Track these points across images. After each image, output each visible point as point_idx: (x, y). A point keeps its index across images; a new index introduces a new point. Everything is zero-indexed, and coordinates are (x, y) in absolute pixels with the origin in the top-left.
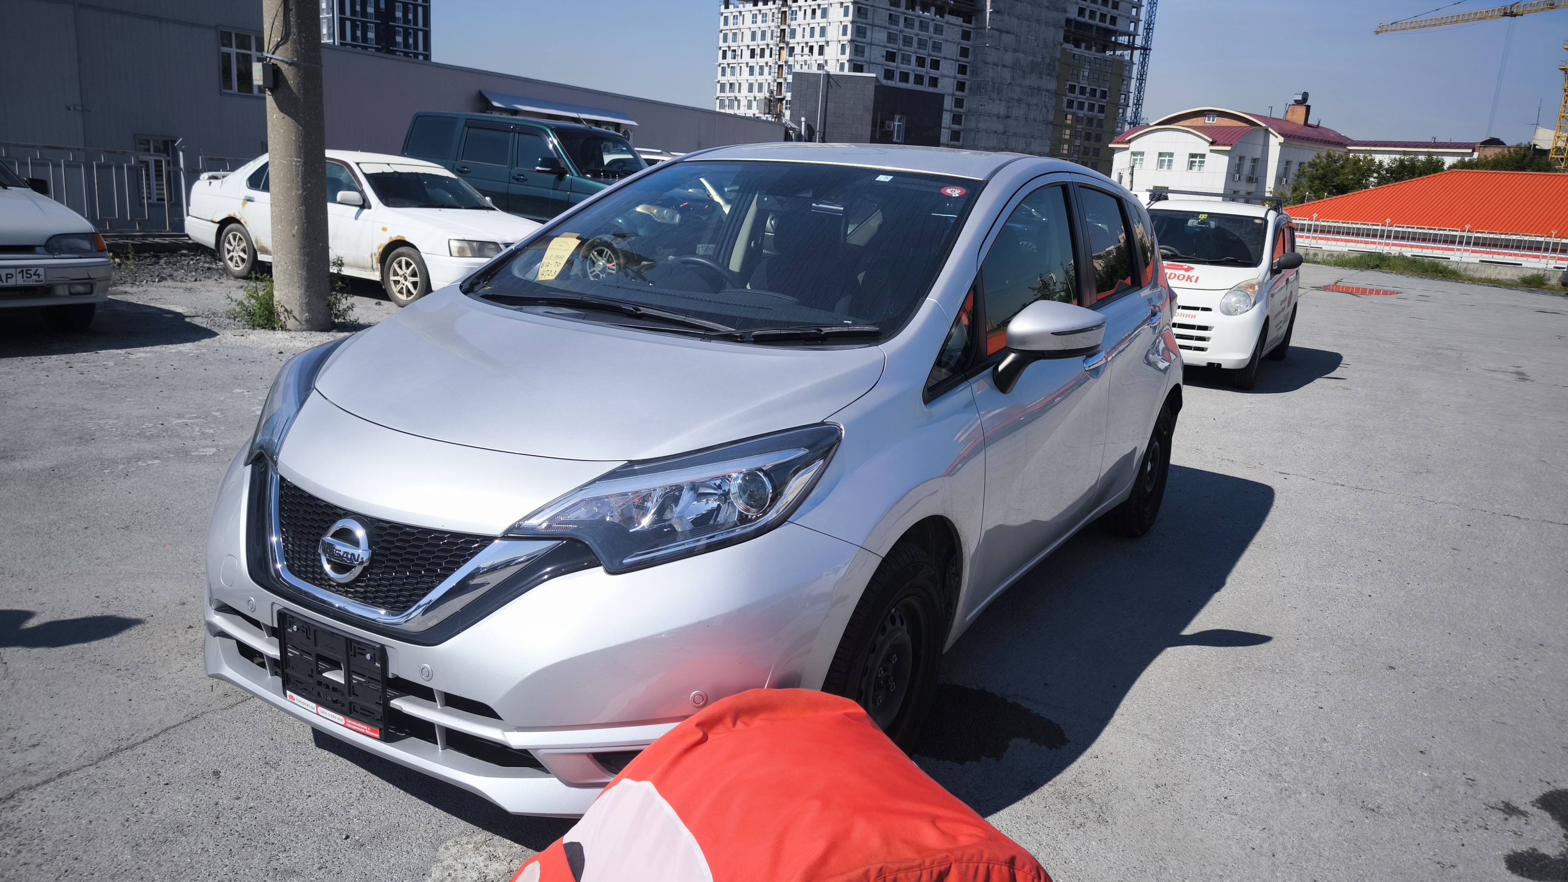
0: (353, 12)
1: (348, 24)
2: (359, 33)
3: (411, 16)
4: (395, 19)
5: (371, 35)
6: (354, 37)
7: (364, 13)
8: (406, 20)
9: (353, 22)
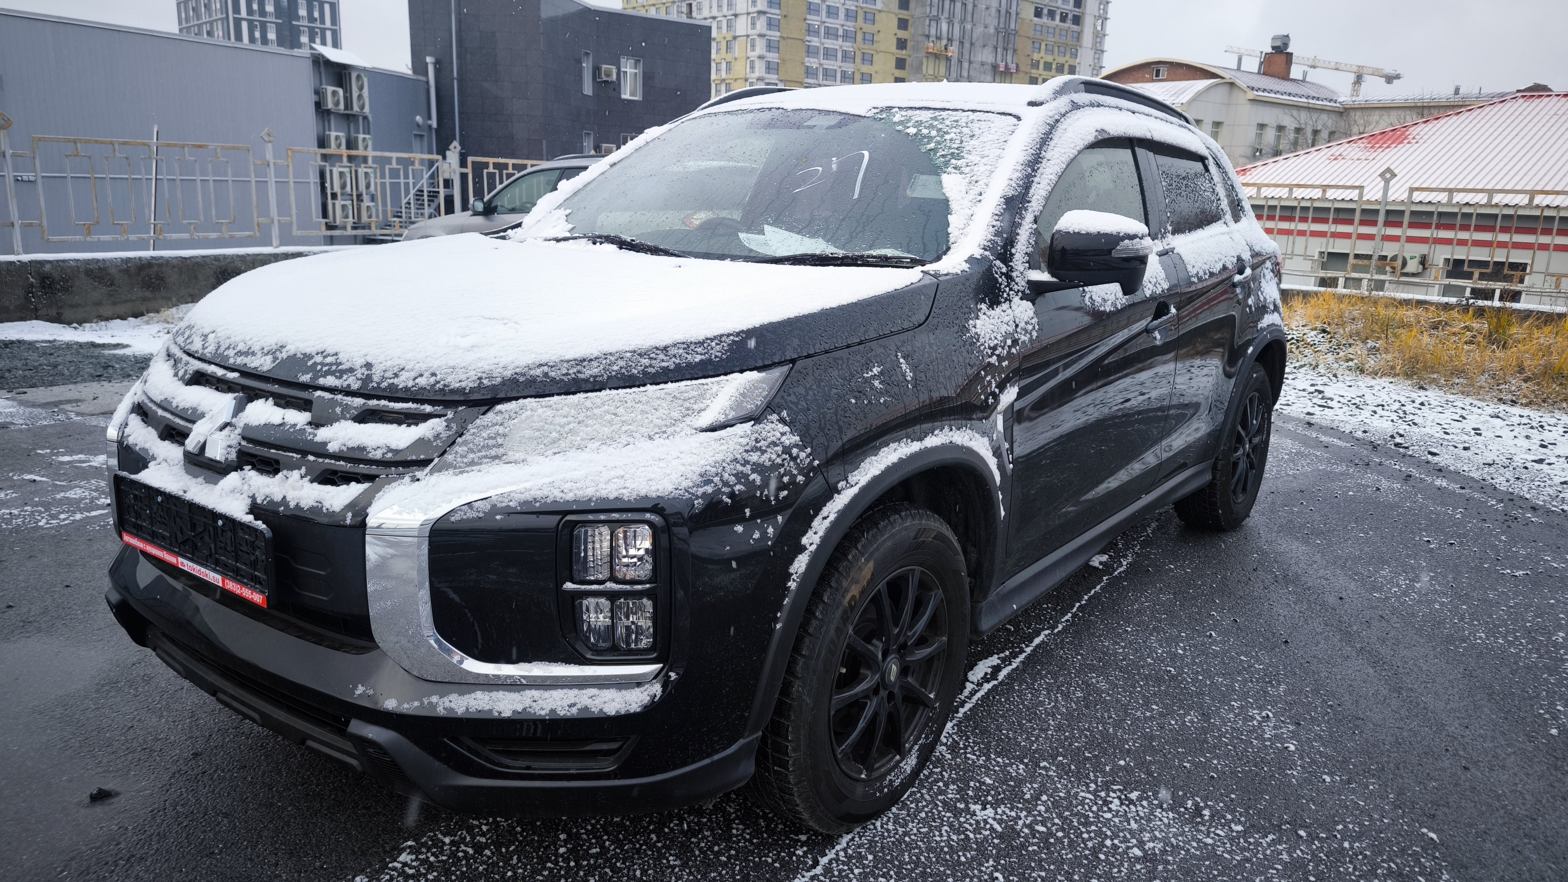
0: (250, 11)
1: (245, 25)
2: (257, 34)
3: (316, 14)
4: (298, 18)
5: (272, 36)
6: (252, 39)
7: (263, 13)
8: (311, 19)
9: (251, 23)
